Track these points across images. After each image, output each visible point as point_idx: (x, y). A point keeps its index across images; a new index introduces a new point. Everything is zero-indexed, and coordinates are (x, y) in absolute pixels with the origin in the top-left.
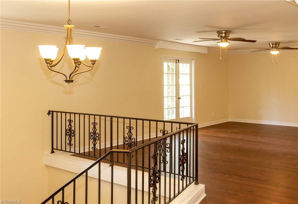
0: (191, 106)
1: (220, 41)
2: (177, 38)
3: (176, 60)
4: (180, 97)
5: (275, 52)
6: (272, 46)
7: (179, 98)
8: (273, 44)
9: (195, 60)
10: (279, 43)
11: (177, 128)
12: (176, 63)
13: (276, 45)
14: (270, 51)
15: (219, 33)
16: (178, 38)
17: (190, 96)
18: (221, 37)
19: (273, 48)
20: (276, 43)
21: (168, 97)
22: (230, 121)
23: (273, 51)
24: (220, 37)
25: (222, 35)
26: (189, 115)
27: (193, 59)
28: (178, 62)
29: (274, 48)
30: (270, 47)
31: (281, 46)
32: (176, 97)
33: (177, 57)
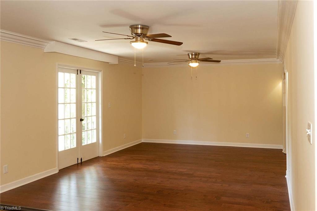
0: (97, 129)
1: (134, 40)
2: (74, 38)
3: (77, 70)
4: (83, 118)
5: (194, 65)
6: (192, 57)
7: (81, 120)
8: (192, 55)
9: (102, 71)
10: (199, 54)
11: (78, 159)
12: (78, 74)
13: (196, 57)
14: (189, 63)
15: (133, 28)
16: (77, 38)
17: (96, 116)
18: (137, 34)
19: (192, 59)
20: (196, 54)
21: (64, 119)
22: (143, 141)
23: (192, 62)
24: (135, 33)
25: (137, 31)
26: (94, 140)
27: (100, 71)
28: (80, 73)
29: (194, 59)
30: (189, 58)
31: (200, 57)
32: (77, 118)
33: (79, 67)
